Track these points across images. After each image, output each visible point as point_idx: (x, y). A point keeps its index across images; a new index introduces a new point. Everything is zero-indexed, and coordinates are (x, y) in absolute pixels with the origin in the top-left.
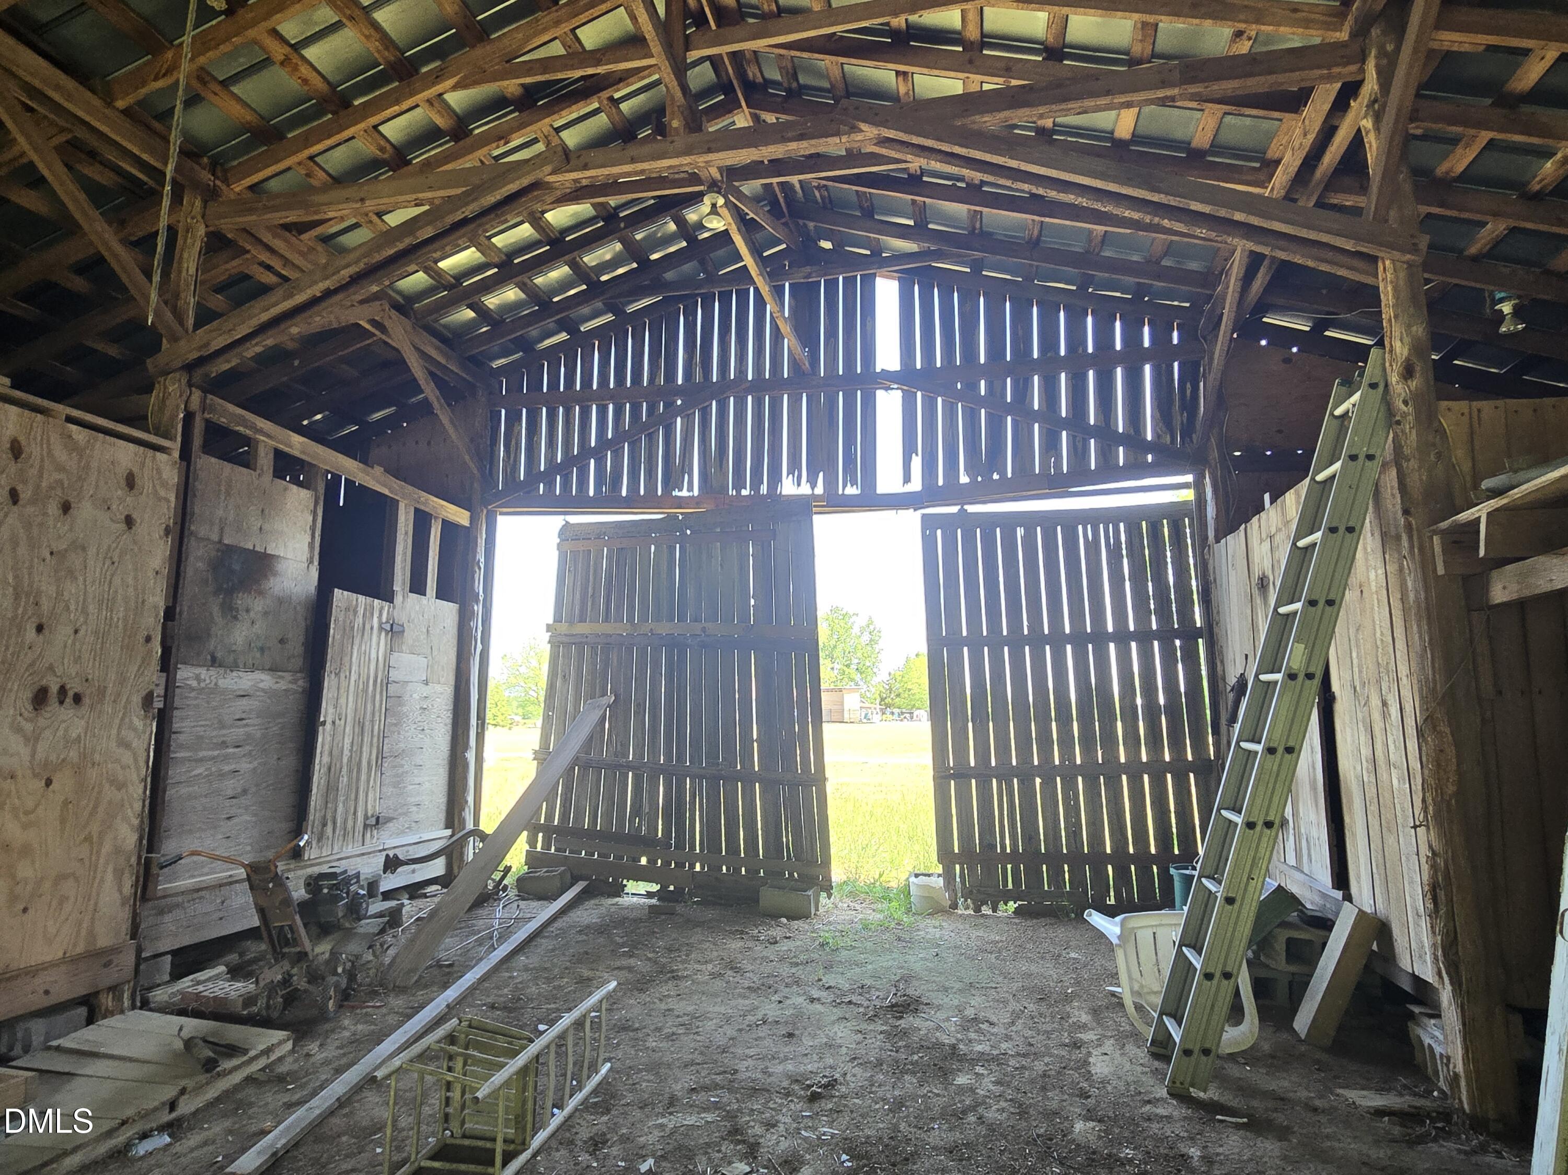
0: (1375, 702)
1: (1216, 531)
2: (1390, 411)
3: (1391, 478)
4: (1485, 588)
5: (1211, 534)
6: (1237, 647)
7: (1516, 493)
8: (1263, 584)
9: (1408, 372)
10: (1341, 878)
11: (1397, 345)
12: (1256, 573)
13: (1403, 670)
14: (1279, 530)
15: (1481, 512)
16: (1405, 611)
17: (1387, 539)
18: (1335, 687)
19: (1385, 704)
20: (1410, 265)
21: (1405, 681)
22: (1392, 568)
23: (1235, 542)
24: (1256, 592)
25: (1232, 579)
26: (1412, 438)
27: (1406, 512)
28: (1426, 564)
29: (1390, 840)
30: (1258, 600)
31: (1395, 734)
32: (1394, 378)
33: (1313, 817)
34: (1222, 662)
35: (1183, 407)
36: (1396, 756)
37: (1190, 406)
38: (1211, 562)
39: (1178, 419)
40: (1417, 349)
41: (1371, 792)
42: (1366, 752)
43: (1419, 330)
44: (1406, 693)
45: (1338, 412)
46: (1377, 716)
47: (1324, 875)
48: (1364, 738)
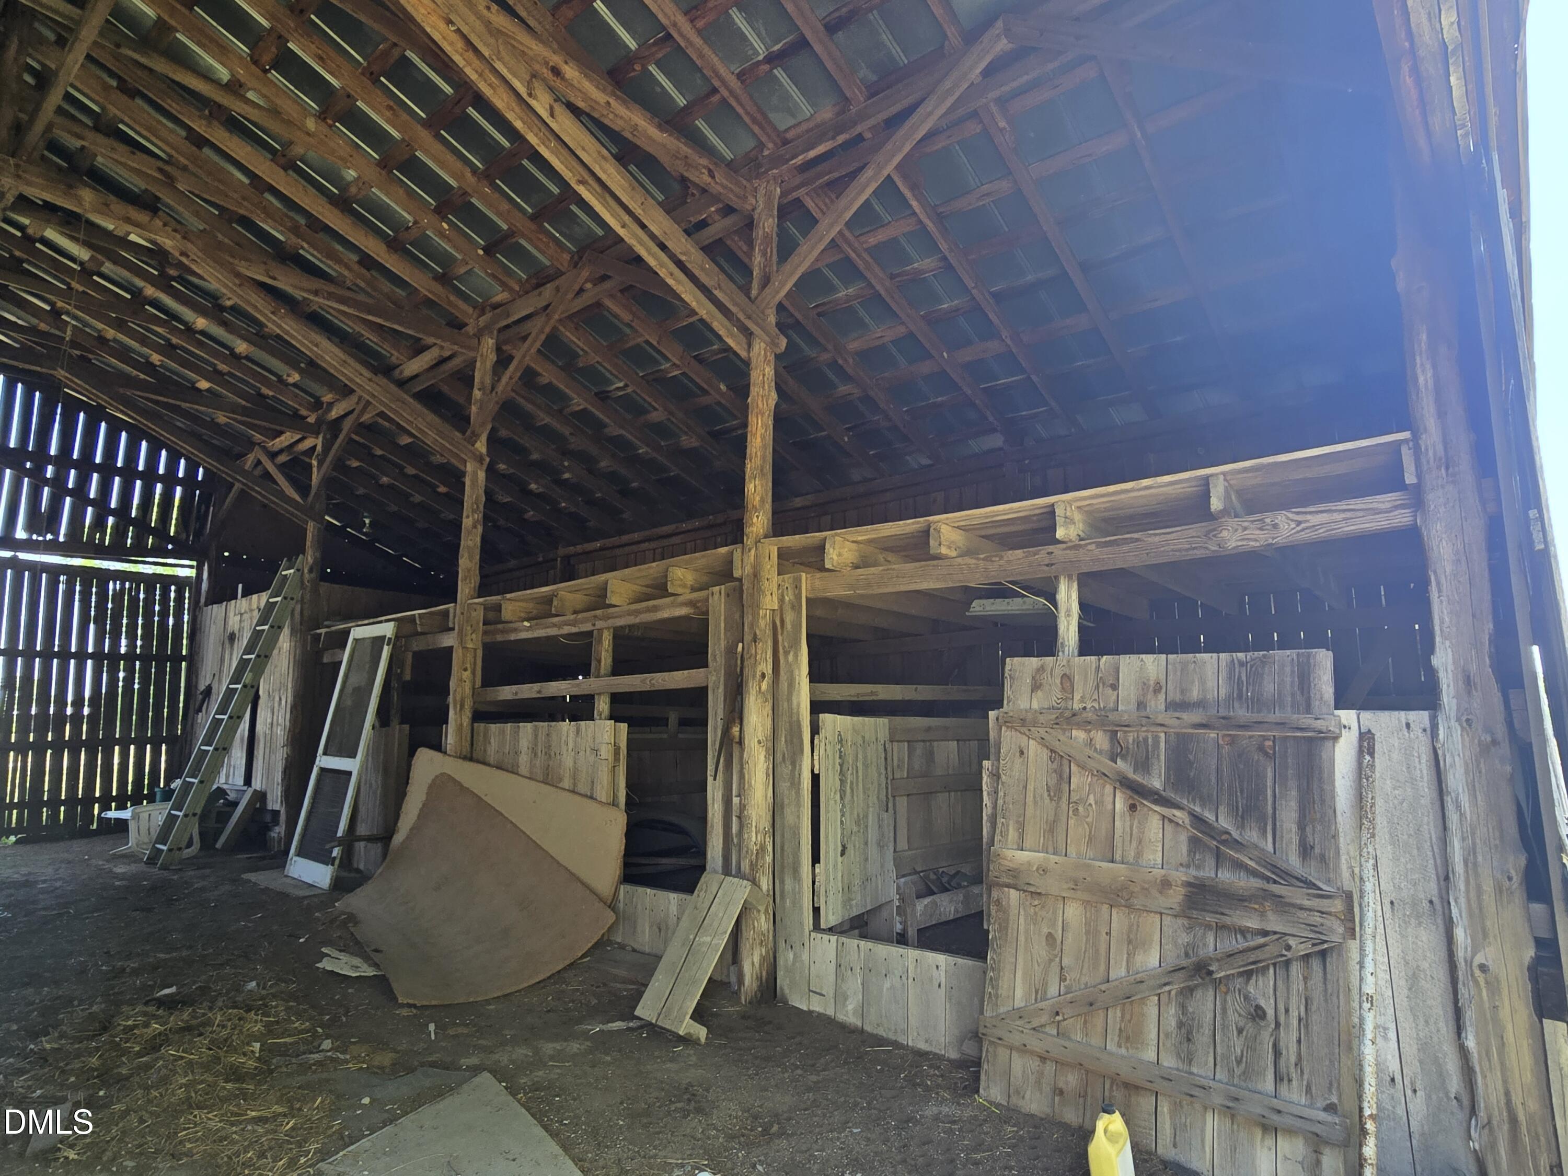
0: (277, 699)
1: (206, 598)
2: (302, 582)
3: (298, 608)
4: (322, 657)
5: (203, 600)
6: (209, 669)
7: (333, 629)
8: (232, 637)
9: (311, 571)
10: (248, 781)
11: (309, 558)
12: (229, 630)
13: (290, 686)
14: (246, 612)
15: (323, 631)
16: (294, 661)
17: (293, 632)
18: (261, 693)
19: (280, 699)
20: (319, 528)
21: (289, 690)
22: (293, 644)
23: (217, 610)
24: (227, 642)
25: (213, 630)
26: (308, 597)
27: (301, 624)
28: (304, 646)
29: (273, 757)
30: (227, 645)
31: (282, 711)
32: (306, 571)
33: (239, 755)
34: (197, 677)
35: (198, 518)
36: (281, 721)
37: (202, 519)
38: (199, 616)
39: (193, 526)
40: (315, 562)
41: (268, 737)
42: (269, 720)
43: (318, 555)
44: (289, 695)
45: (284, 573)
46: (276, 705)
47: (240, 781)
48: (269, 715)
